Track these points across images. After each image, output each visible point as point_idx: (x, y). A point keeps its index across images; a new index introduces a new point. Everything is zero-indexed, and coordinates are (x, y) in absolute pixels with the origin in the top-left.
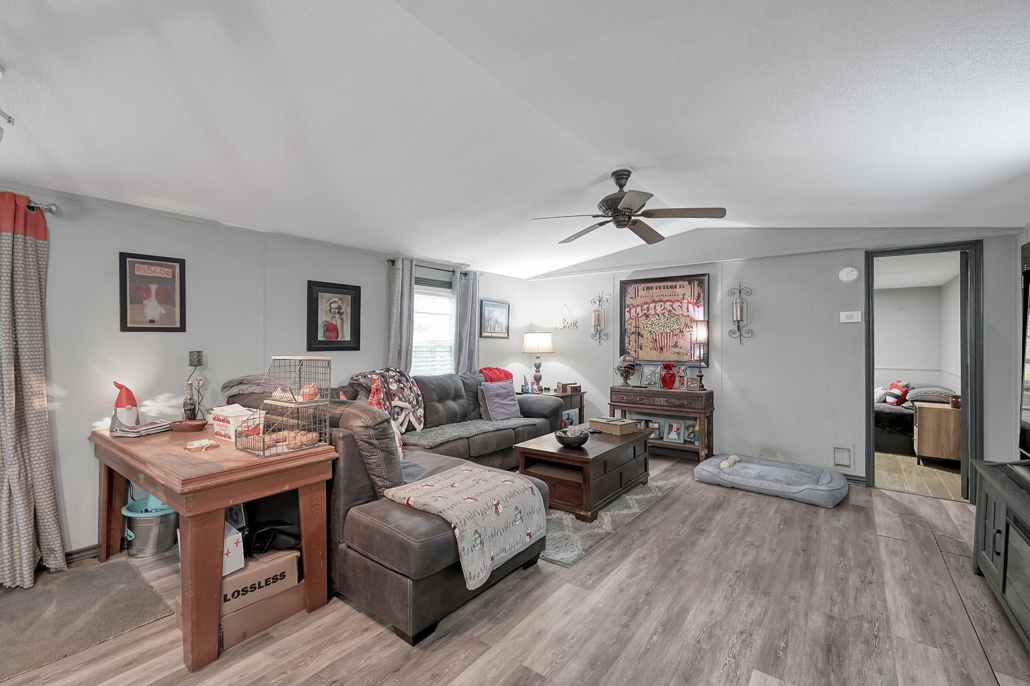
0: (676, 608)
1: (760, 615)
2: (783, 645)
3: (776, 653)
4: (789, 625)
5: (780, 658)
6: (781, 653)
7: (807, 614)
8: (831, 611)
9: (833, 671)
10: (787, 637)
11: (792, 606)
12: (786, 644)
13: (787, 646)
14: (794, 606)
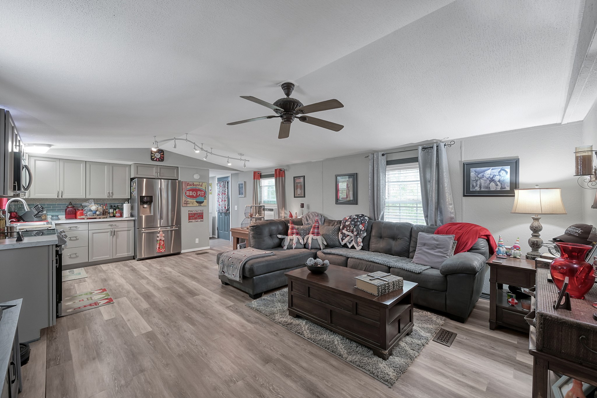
0: (197, 323)
1: (170, 345)
2: (151, 342)
3: (151, 338)
4: (156, 350)
5: (148, 338)
6: (149, 340)
7: (154, 362)
8: (144, 375)
9: (127, 349)
10: (152, 346)
11: (163, 361)
12: (150, 344)
13: (149, 343)
14: (162, 361)
